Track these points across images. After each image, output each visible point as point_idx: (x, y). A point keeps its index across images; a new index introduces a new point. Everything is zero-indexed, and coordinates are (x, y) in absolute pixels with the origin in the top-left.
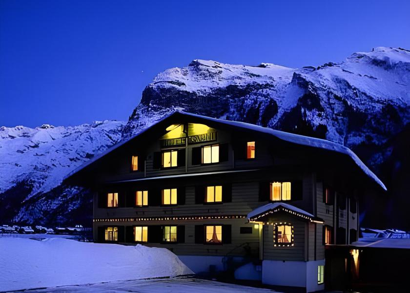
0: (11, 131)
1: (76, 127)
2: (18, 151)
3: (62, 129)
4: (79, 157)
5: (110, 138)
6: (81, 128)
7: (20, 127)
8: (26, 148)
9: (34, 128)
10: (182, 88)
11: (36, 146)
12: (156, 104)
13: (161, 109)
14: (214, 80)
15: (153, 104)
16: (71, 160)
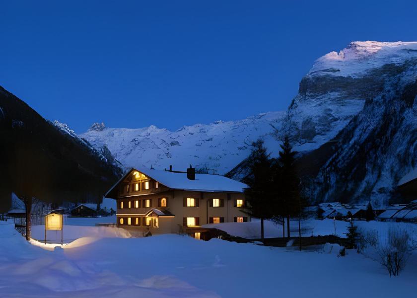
0: (191, 129)
1: (243, 120)
2: (196, 145)
3: (231, 123)
4: (246, 146)
5: (273, 127)
6: (247, 121)
7: (197, 125)
8: (202, 142)
9: (208, 124)
10: (337, 74)
11: (211, 139)
12: (312, 92)
13: (317, 96)
14: (369, 62)
15: (310, 92)
16: (240, 149)
